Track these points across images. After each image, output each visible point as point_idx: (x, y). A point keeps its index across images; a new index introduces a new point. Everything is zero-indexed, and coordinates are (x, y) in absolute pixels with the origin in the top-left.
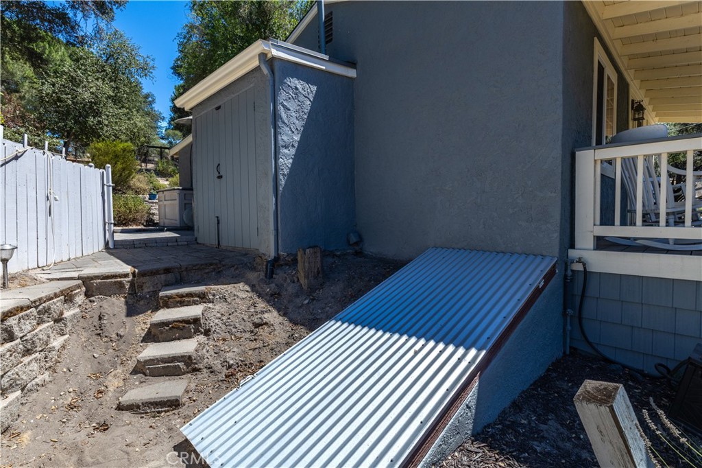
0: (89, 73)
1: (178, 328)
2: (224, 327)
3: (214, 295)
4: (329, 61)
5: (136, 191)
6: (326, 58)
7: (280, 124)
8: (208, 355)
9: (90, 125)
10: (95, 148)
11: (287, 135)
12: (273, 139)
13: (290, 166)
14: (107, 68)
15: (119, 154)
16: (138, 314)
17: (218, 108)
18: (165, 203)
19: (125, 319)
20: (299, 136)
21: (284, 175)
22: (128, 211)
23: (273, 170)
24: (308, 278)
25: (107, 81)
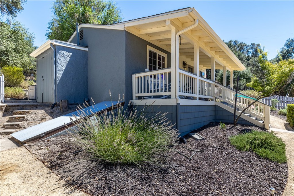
0: (4, 38)
1: (18, 119)
2: (33, 120)
3: (32, 112)
4: (77, 46)
5: (23, 88)
6: (76, 45)
7: (57, 64)
8: (25, 125)
9: (3, 60)
10: (5, 69)
11: (60, 67)
12: (55, 68)
13: (61, 76)
14: (12, 37)
15: (15, 72)
16: (6, 116)
17: (43, 58)
18: (30, 90)
19: (2, 117)
20: (65, 68)
21: (58, 79)
22: (16, 94)
23: (55, 77)
24: (63, 108)
25: (12, 42)
